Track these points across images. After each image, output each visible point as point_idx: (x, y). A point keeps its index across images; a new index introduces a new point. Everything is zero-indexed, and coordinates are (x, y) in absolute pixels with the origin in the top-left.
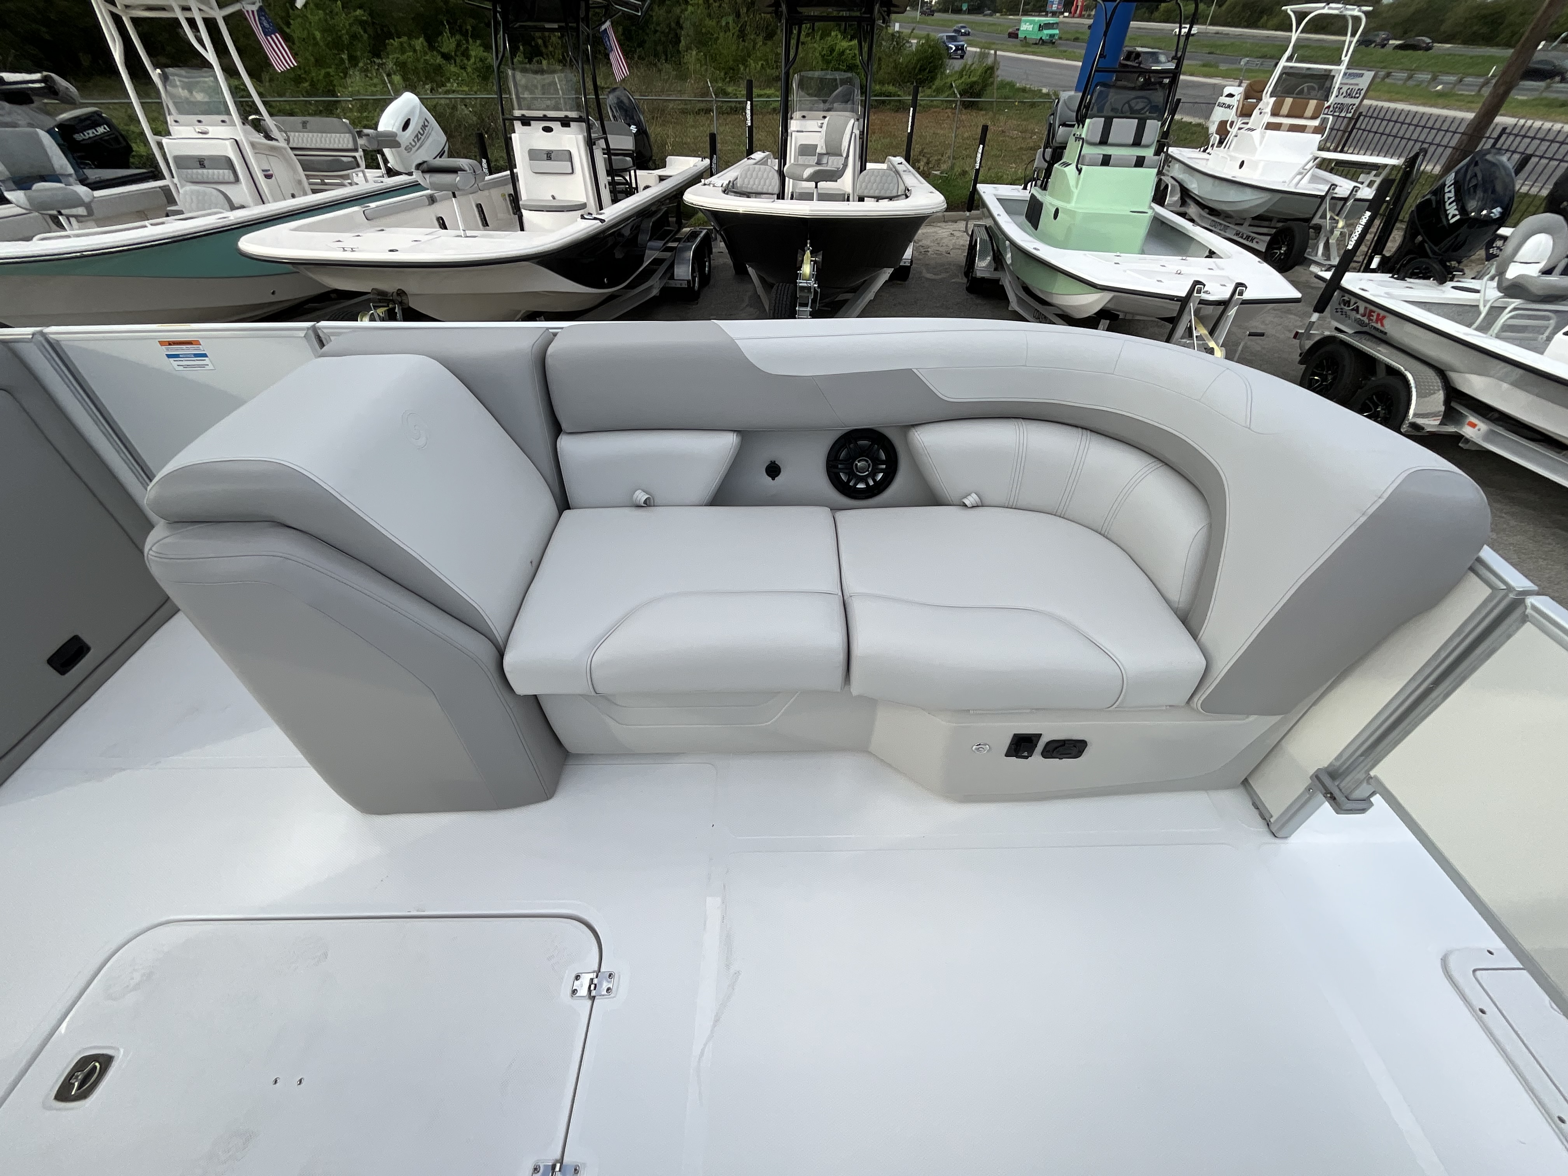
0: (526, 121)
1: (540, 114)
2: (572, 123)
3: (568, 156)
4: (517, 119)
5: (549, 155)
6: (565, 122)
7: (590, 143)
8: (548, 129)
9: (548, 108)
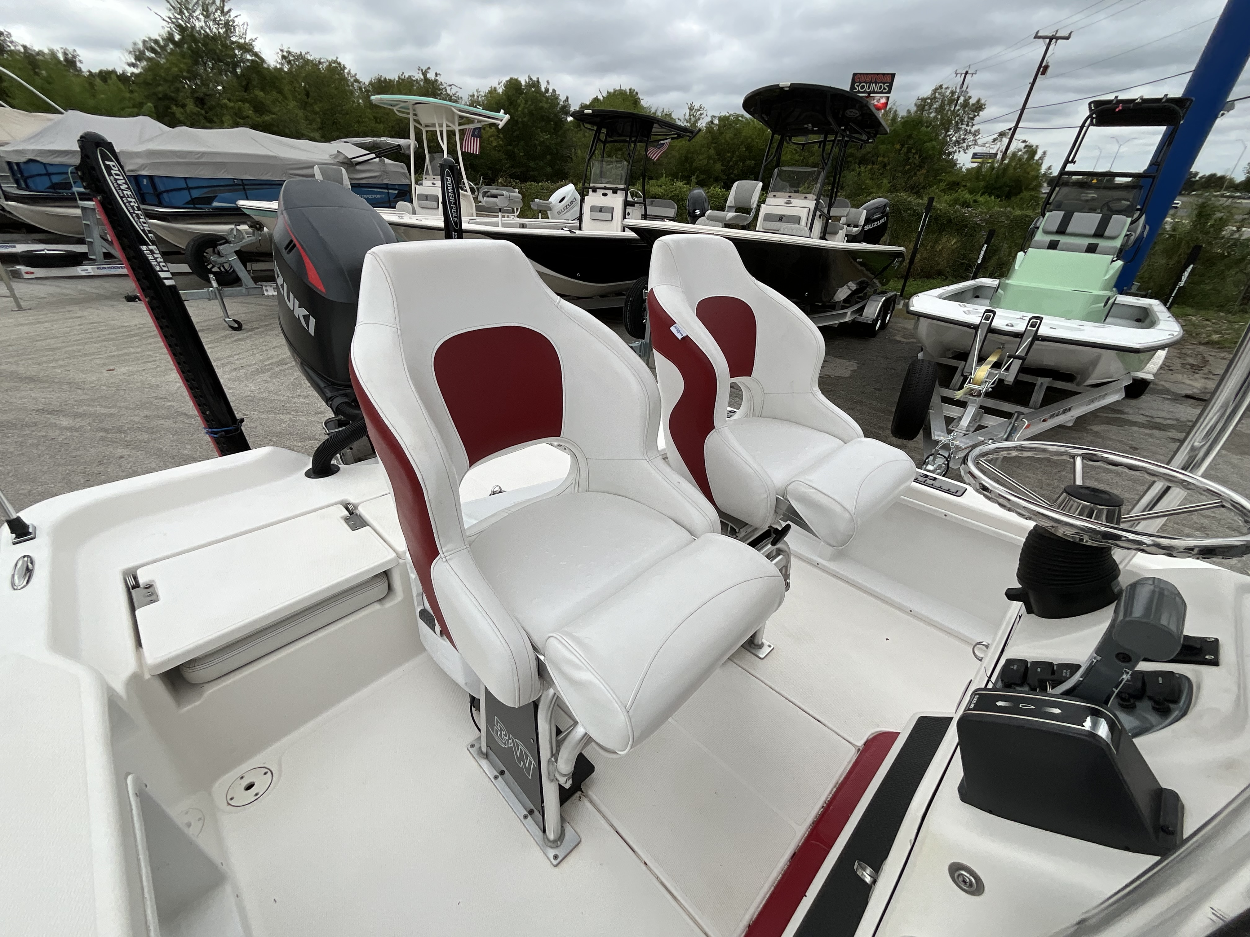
0: (594, 190)
1: (603, 186)
2: (619, 191)
3: (611, 211)
4: (590, 188)
5: (601, 209)
6: (615, 191)
7: (627, 204)
8: (605, 195)
9: (607, 183)
